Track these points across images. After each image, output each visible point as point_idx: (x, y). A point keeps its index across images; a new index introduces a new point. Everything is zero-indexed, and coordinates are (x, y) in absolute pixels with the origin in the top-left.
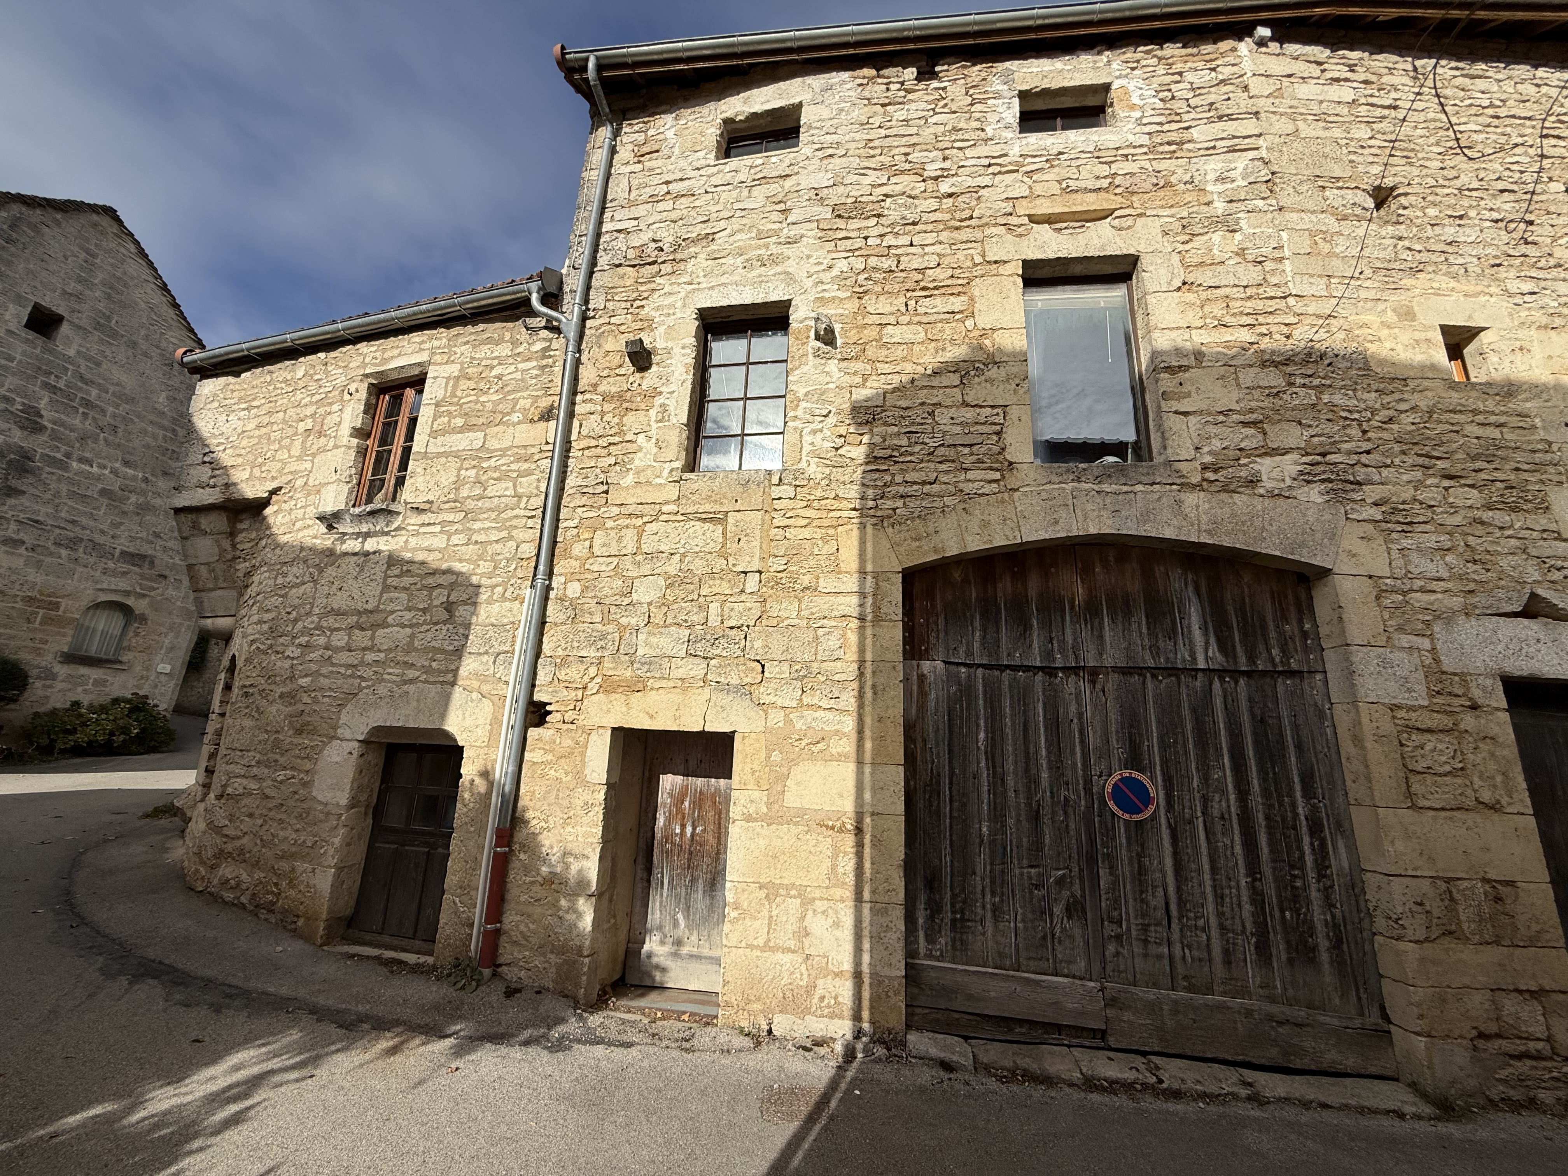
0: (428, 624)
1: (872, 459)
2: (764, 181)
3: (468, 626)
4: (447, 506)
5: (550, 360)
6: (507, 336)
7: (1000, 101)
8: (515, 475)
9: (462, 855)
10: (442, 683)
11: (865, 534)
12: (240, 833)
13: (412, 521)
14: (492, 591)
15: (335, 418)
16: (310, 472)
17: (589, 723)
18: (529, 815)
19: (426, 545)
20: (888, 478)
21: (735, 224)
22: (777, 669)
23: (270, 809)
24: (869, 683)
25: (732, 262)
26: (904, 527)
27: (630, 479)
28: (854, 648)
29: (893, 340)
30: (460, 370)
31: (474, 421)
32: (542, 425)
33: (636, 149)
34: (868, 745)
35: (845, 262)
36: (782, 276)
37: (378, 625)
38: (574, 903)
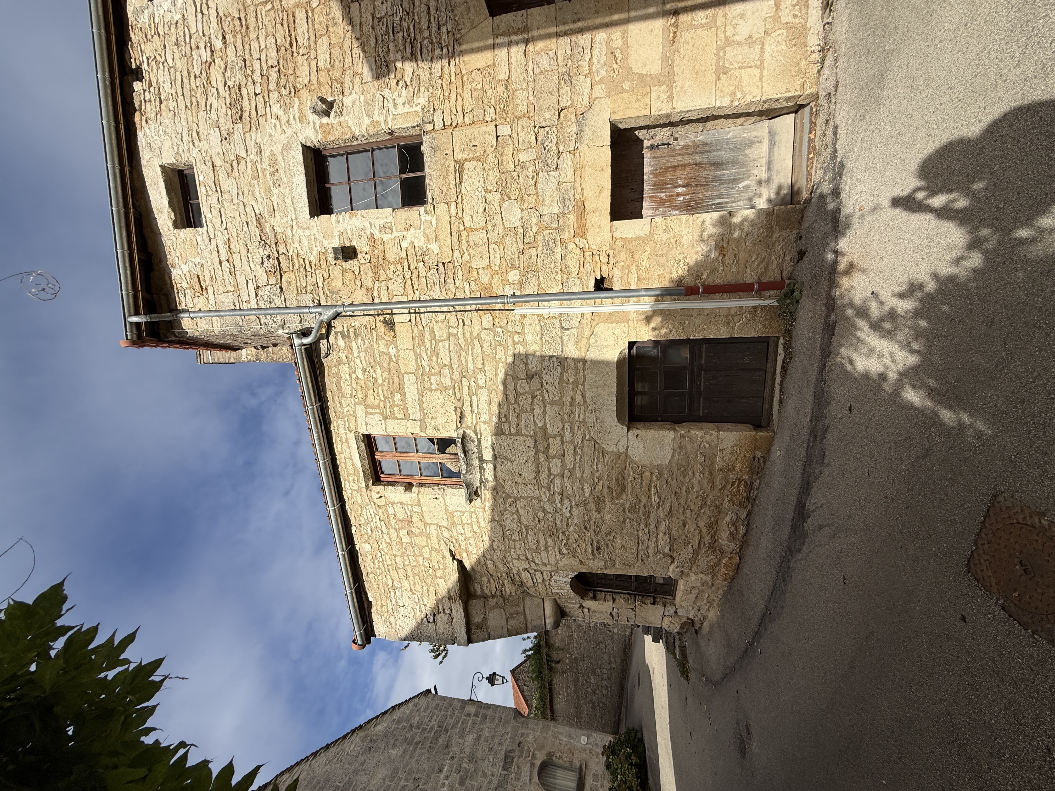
0: (543, 391)
1: (413, 57)
2: (217, 182)
3: (543, 357)
4: (458, 394)
5: (351, 330)
6: (334, 370)
7: (156, 13)
8: (434, 342)
9: (705, 327)
10: (584, 370)
11: (466, 50)
12: (697, 531)
13: (469, 420)
14: (517, 343)
15: (398, 508)
16: (438, 525)
17: (608, 241)
18: (675, 276)
19: (486, 405)
20: (426, 42)
21: (249, 200)
22: (564, 97)
23: (679, 504)
24: (572, 26)
25: (276, 197)
26: (460, 22)
27: (434, 247)
28: (547, 42)
29: (328, 59)
30: (360, 405)
31: (396, 384)
32: (397, 327)
33: (197, 294)
34: (616, 17)
35: (273, 107)
36: (285, 154)
37: (545, 433)
38: (736, 225)
